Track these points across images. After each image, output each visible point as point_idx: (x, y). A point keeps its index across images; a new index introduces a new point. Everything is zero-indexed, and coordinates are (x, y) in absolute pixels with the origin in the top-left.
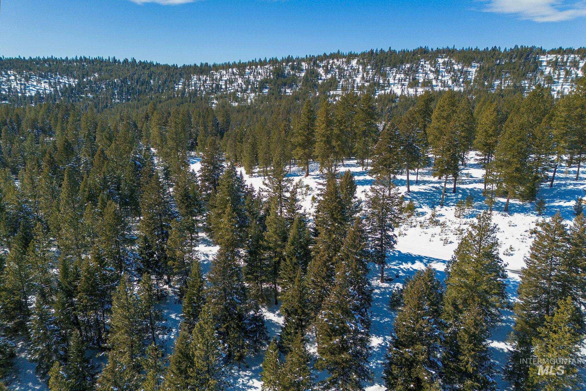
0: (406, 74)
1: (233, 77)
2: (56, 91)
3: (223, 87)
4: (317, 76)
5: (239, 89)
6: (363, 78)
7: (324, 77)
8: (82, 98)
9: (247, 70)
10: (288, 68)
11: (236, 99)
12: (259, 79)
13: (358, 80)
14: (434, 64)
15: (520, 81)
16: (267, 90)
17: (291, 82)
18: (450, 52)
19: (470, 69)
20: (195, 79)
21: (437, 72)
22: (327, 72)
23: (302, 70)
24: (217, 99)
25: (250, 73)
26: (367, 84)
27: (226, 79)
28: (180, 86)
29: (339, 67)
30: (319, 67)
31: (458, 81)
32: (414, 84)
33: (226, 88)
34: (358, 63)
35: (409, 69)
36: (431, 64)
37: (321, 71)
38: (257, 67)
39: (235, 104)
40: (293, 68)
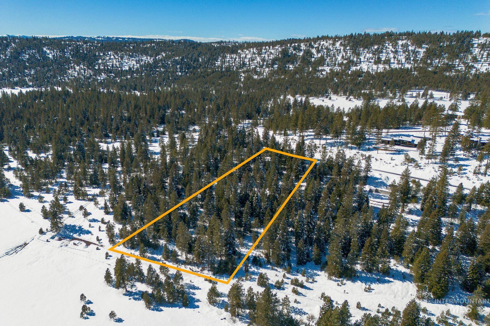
0: (374, 54)
1: (254, 56)
2: (140, 66)
3: (248, 63)
4: (311, 55)
5: (258, 65)
6: (343, 57)
7: (316, 56)
8: (157, 71)
9: (263, 51)
10: (291, 49)
11: (256, 73)
12: (271, 58)
13: (339, 58)
14: (395, 45)
15: (453, 61)
16: (276, 66)
17: (293, 60)
18: (409, 35)
19: (420, 50)
20: (228, 57)
21: (396, 52)
22: (318, 51)
23: (301, 50)
24: (244, 72)
25: (265, 53)
26: (345, 62)
27: (249, 57)
28: (219, 63)
29: (327, 48)
30: (313, 47)
31: (410, 60)
32: (378, 61)
33: (249, 64)
34: (341, 44)
35: (377, 50)
36: (392, 45)
37: (314, 51)
38: (270, 48)
39: (256, 77)
40: (295, 49)
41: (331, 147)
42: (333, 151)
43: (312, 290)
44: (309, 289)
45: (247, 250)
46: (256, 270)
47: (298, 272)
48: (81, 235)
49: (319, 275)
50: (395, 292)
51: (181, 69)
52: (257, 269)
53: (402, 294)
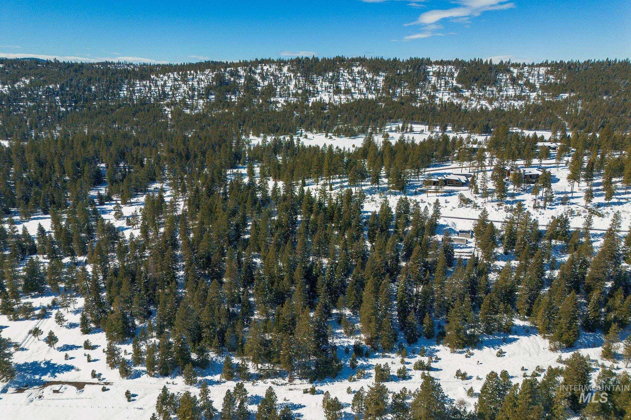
0: (330, 83)
1: (176, 83)
3: (170, 93)
4: (256, 83)
5: (186, 96)
6: (296, 85)
7: (262, 85)
9: (189, 76)
10: (227, 74)
11: (187, 106)
12: (203, 86)
13: (292, 87)
14: (351, 73)
15: (415, 90)
16: (213, 97)
17: (234, 89)
18: (362, 61)
19: (378, 78)
20: (138, 85)
21: (354, 80)
22: (264, 79)
23: (240, 76)
24: (168, 105)
25: (193, 79)
26: (300, 91)
27: (170, 85)
28: (125, 92)
29: (272, 74)
30: (255, 73)
31: (371, 89)
32: (337, 91)
33: (173, 94)
34: (289, 70)
35: (333, 77)
36: (348, 72)
37: (257, 78)
38: (197, 73)
39: (188, 111)
40: (232, 74)
41: (371, 195)
42: (375, 199)
43: (441, 370)
44: (437, 370)
45: (339, 339)
46: (365, 363)
47: (414, 353)
48: (57, 374)
49: (438, 351)
50: (528, 350)
51: (63, 102)
52: (365, 361)
53: (535, 350)
